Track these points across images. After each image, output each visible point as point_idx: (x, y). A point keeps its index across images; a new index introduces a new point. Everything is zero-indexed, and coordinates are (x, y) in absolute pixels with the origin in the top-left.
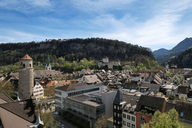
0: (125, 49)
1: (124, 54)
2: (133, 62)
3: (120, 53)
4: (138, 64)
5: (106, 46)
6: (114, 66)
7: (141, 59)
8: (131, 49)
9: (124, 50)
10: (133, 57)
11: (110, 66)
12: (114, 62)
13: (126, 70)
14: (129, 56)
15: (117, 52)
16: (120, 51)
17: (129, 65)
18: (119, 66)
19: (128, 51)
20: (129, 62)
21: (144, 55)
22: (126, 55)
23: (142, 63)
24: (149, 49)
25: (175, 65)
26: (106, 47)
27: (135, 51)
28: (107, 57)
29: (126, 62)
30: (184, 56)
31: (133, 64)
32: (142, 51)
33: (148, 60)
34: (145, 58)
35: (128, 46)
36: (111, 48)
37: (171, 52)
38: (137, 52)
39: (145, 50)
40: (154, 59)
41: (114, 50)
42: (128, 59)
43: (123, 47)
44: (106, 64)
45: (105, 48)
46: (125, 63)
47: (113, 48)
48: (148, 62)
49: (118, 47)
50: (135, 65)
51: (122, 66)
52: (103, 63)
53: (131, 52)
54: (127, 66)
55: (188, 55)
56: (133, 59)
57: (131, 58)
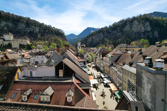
0: (38, 28)
1: (36, 34)
2: (46, 42)
3: (32, 32)
4: (51, 44)
5: (15, 22)
6: (20, 45)
7: (54, 39)
8: (45, 29)
9: (37, 30)
10: (46, 37)
11: (16, 44)
12: (21, 40)
13: (36, 49)
14: (42, 36)
15: (29, 31)
16: (32, 29)
17: (41, 44)
18: (28, 44)
19: (41, 30)
20: (42, 42)
21: (57, 35)
22: (39, 35)
23: (55, 43)
24: (61, 31)
25: (84, 44)
26: (15, 24)
27: (48, 31)
28: (10, 34)
29: (39, 42)
30: (88, 39)
31: (46, 43)
32: (55, 32)
33: (61, 40)
34: (57, 38)
35: (41, 25)
36: (21, 26)
37: (79, 37)
38: (51, 32)
39: (58, 31)
40: (66, 40)
41: (25, 28)
42: (40, 38)
43: (35, 26)
44: (10, 42)
45: (13, 25)
46: (37, 43)
47: (24, 25)
48: (61, 42)
49: (30, 25)
50: (48, 45)
51: (32, 45)
52: (4, 40)
53: (44, 32)
54: (39, 45)
55: (91, 38)
56: (46, 39)
57: (45, 38)
